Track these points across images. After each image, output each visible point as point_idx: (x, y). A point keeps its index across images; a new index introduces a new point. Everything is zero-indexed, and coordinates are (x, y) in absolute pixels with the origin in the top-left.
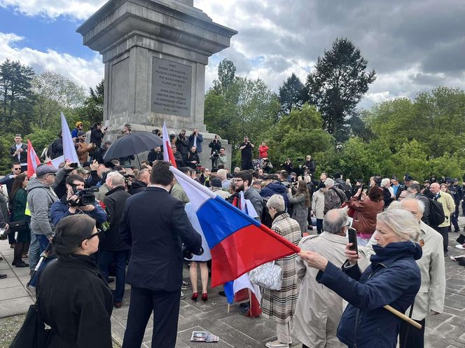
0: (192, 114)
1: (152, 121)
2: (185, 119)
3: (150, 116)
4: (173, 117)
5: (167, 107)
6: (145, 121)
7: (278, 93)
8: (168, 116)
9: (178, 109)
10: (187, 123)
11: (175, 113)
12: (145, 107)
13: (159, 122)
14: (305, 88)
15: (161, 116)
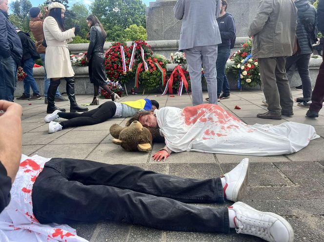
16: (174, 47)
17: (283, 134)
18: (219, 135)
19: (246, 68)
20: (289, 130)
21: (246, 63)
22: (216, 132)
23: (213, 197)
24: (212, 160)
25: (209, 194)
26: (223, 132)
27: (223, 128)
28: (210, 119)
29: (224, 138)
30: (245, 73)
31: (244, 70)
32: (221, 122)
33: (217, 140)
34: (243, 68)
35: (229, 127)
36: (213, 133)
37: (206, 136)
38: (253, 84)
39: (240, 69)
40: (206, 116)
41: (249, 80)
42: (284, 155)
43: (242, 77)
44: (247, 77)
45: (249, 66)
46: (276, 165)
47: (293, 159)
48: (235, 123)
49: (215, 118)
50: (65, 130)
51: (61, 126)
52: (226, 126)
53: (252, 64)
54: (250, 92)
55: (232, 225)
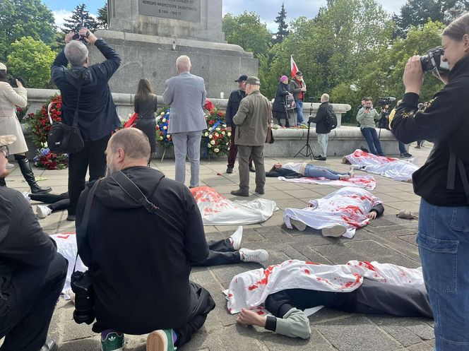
0: (202, 17)
1: (139, 27)
2: (192, 25)
3: (137, 19)
4: (173, 22)
5: (164, 8)
6: (128, 27)
7: (399, 14)
8: (165, 21)
9: (181, 10)
10: (193, 29)
11: (176, 15)
12: (129, 7)
13: (150, 29)
14: (436, 4)
15: (154, 20)
16: (127, 102)
17: (256, 208)
18: (216, 212)
19: (214, 137)
20: (260, 205)
21: (214, 131)
22: (213, 209)
23: (227, 249)
24: (214, 230)
25: (224, 247)
26: (218, 209)
27: (217, 206)
28: (208, 199)
29: (220, 214)
30: (213, 142)
31: (212, 139)
32: (216, 202)
33: (215, 215)
34: (211, 136)
35: (221, 205)
36: (211, 210)
37: (207, 213)
38: (221, 153)
39: (208, 137)
40: (205, 197)
41: (217, 150)
42: (259, 223)
43: (210, 146)
44: (214, 147)
45: (217, 135)
46: (255, 230)
47: (264, 225)
48: (224, 201)
49: (211, 199)
50: (55, 214)
51: (51, 210)
52: (219, 204)
53: (220, 133)
54: (219, 163)
55: (241, 258)
